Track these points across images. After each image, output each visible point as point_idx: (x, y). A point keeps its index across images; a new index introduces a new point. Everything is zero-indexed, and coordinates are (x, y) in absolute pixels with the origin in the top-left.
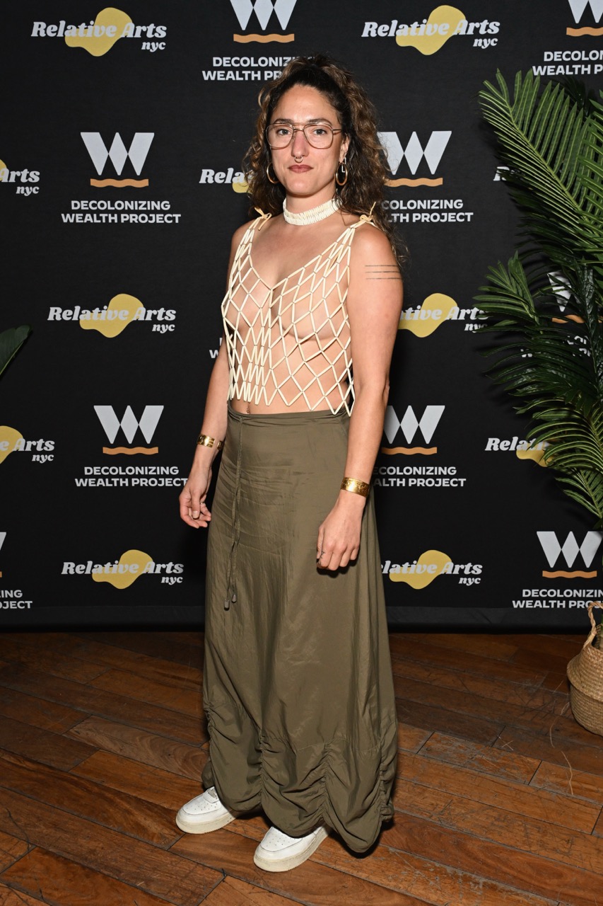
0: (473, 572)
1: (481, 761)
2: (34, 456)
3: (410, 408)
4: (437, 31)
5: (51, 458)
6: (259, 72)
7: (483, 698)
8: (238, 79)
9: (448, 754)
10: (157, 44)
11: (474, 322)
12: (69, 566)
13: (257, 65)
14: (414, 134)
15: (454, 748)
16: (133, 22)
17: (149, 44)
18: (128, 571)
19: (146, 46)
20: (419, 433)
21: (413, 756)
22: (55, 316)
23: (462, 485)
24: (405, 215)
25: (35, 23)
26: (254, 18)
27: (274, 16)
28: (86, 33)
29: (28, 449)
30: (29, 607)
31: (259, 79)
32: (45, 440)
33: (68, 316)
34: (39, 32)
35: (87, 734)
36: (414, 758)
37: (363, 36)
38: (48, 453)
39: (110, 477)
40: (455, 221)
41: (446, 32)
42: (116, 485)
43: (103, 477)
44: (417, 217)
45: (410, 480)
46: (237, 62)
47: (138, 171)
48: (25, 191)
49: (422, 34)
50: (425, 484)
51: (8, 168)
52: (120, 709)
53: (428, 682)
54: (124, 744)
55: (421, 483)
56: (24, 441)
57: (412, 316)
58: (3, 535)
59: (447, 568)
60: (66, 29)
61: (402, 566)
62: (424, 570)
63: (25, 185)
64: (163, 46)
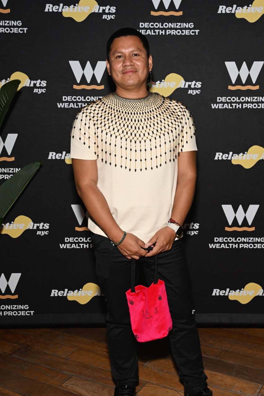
2: (38, 232)
3: (241, 206)
4: (257, 10)
5: (47, 233)
6: (164, 31)
8: (153, 34)
10: (111, 16)
12: (55, 292)
13: (162, 27)
14: (244, 63)
16: (98, 5)
17: (106, 16)
18: (87, 295)
19: (105, 17)
20: (245, 219)
22: (52, 157)
24: (239, 105)
25: (47, 5)
26: (161, 3)
27: (172, 2)
28: (73, 10)
29: (35, 228)
30: (32, 314)
31: (164, 34)
32: (44, 223)
33: (59, 157)
34: (49, 9)
35: (72, 387)
37: (218, 13)
38: (45, 230)
39: (79, 243)
41: (261, 11)
42: (82, 247)
43: (75, 243)
44: (245, 105)
45: (240, 245)
46: (152, 25)
47: (99, 81)
48: (38, 91)
49: (249, 12)
50: (248, 247)
51: (30, 79)
52: (88, 372)
53: (253, 356)
54: (93, 393)
55: (246, 246)
56: (33, 223)
57: (242, 158)
58: (19, 275)
59: (260, 292)
60: (63, 8)
61: (235, 291)
62: (248, 294)
63: (38, 88)
64: (114, 17)
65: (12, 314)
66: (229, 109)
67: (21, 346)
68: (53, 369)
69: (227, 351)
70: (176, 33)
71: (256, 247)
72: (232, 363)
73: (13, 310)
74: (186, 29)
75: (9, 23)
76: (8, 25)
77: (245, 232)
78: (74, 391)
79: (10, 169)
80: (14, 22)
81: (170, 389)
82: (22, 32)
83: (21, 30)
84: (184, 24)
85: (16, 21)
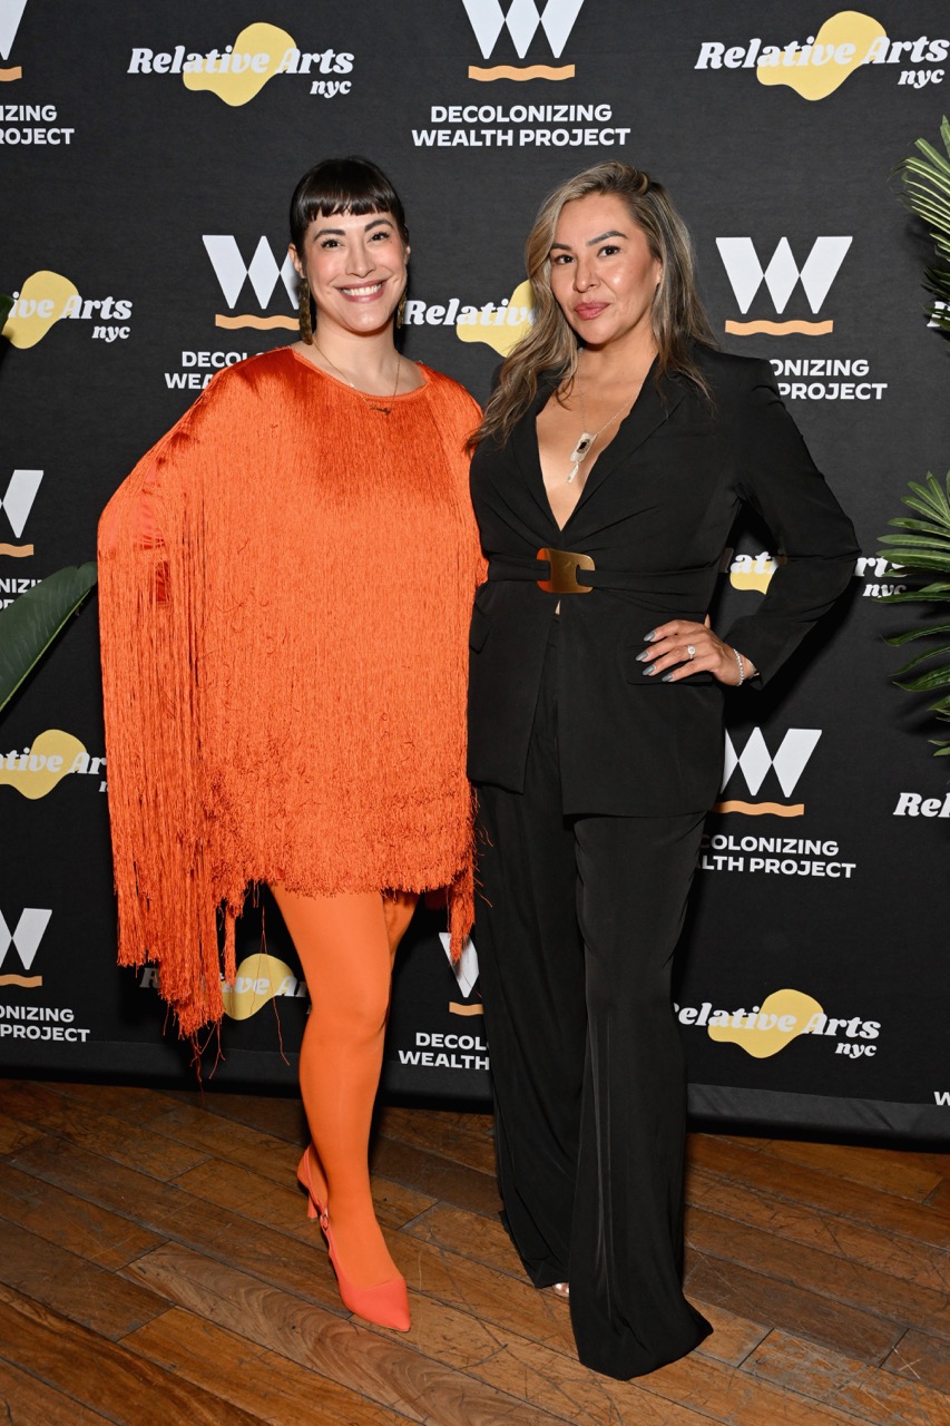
0: (863, 1034)
1: (857, 1395)
2: (103, 784)
3: (757, 732)
4: (833, 57)
6: (510, 132)
7: (870, 1269)
8: (474, 143)
9: (795, 1375)
10: (337, 83)
11: (880, 581)
12: (153, 973)
13: (507, 120)
14: (784, 242)
15: (807, 1364)
16: (298, 47)
17: (322, 84)
18: (253, 990)
19: (317, 87)
20: (771, 777)
21: (730, 1372)
23: (848, 875)
25: (134, 50)
26: (505, 37)
27: (540, 33)
28: (217, 66)
29: (94, 770)
30: (84, 1039)
31: (510, 143)
34: (140, 65)
35: (158, 1275)
36: (733, 1376)
37: (696, 67)
40: (852, 397)
41: (849, 60)
45: (753, 861)
46: (472, 114)
47: (297, 301)
48: (107, 334)
49: (806, 64)
50: (779, 869)
51: (80, 294)
52: (220, 1234)
53: (770, 1231)
54: (218, 1299)
55: (772, 868)
56: (88, 756)
57: (766, 567)
58: (46, 914)
59: (814, 1023)
60: (185, 60)
61: (731, 1014)
62: (773, 1024)
63: (107, 323)
64: (346, 87)
65: (25, 1034)
67: (45, 1135)
68: (118, 1213)
70: (550, 141)
71: (806, 872)
72: (692, 1246)
73: (26, 1023)
74: (584, 124)
75: (17, 114)
76: (16, 119)
77: (769, 818)
78: (159, 1289)
79: (20, 581)
80: (35, 110)
81: (463, 1312)
82: (58, 142)
83: (55, 136)
84: (581, 108)
85: (38, 107)
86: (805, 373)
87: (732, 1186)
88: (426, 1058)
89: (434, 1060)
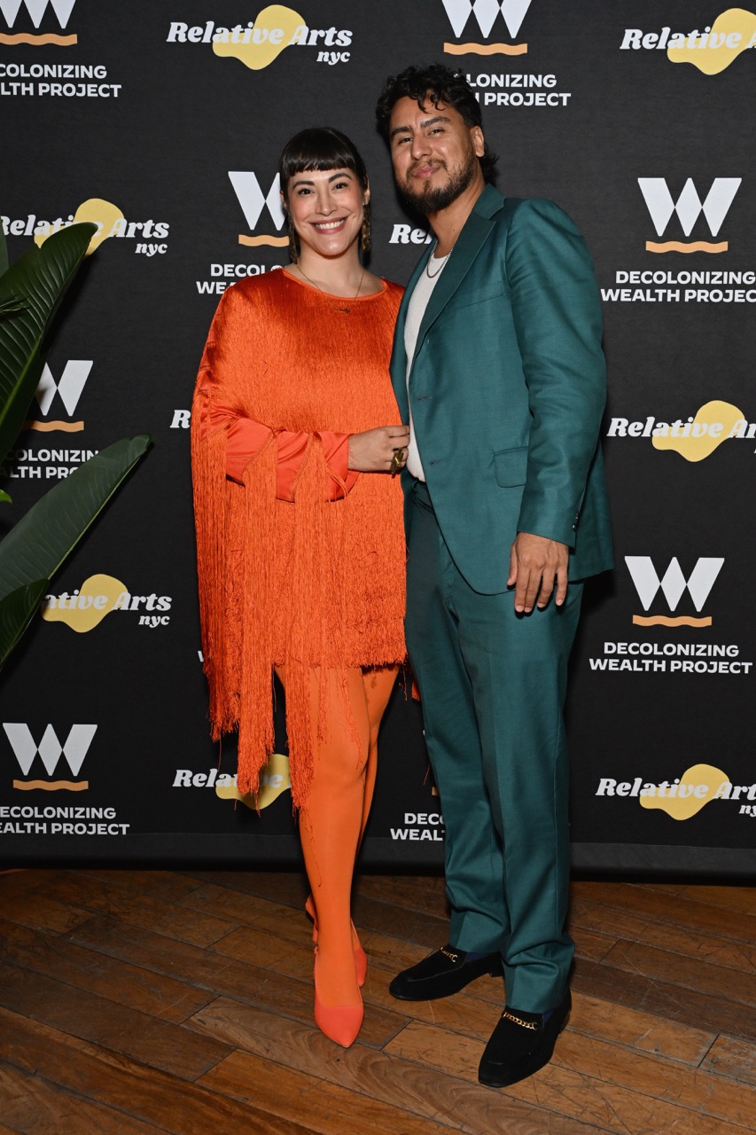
2: (142, 618)
3: (674, 561)
4: (725, 43)
5: (166, 621)
10: (339, 54)
12: (184, 775)
14: (690, 182)
16: (307, 25)
17: (327, 54)
19: (322, 56)
20: (686, 597)
21: (692, 1071)
22: (181, 422)
23: (746, 671)
24: (673, 292)
25: (172, 24)
26: (472, 21)
27: (500, 19)
28: (241, 38)
29: (135, 607)
30: (124, 832)
32: (159, 596)
34: (177, 35)
35: (216, 1025)
36: (696, 1074)
37: (621, 48)
38: (162, 614)
40: (743, 300)
41: (738, 45)
44: (691, 294)
45: (673, 663)
48: (148, 250)
49: (704, 47)
50: (693, 669)
51: (125, 217)
52: (260, 988)
53: (699, 959)
54: (270, 1041)
55: (688, 668)
56: (129, 596)
57: (681, 432)
58: (93, 728)
59: (723, 790)
60: (214, 32)
61: (657, 786)
62: (690, 793)
63: (148, 241)
64: (346, 57)
65: (73, 831)
66: (646, 302)
67: (93, 915)
68: (172, 976)
69: (631, 944)
70: (509, 102)
71: (714, 671)
72: (642, 974)
73: (74, 821)
74: (535, 90)
75: (73, 72)
76: (72, 76)
77: (685, 629)
78: (220, 1036)
79: (72, 451)
80: (88, 69)
82: (108, 95)
83: (105, 91)
84: (532, 77)
85: (91, 67)
86: (708, 282)
87: (662, 925)
88: (413, 833)
89: (420, 835)
